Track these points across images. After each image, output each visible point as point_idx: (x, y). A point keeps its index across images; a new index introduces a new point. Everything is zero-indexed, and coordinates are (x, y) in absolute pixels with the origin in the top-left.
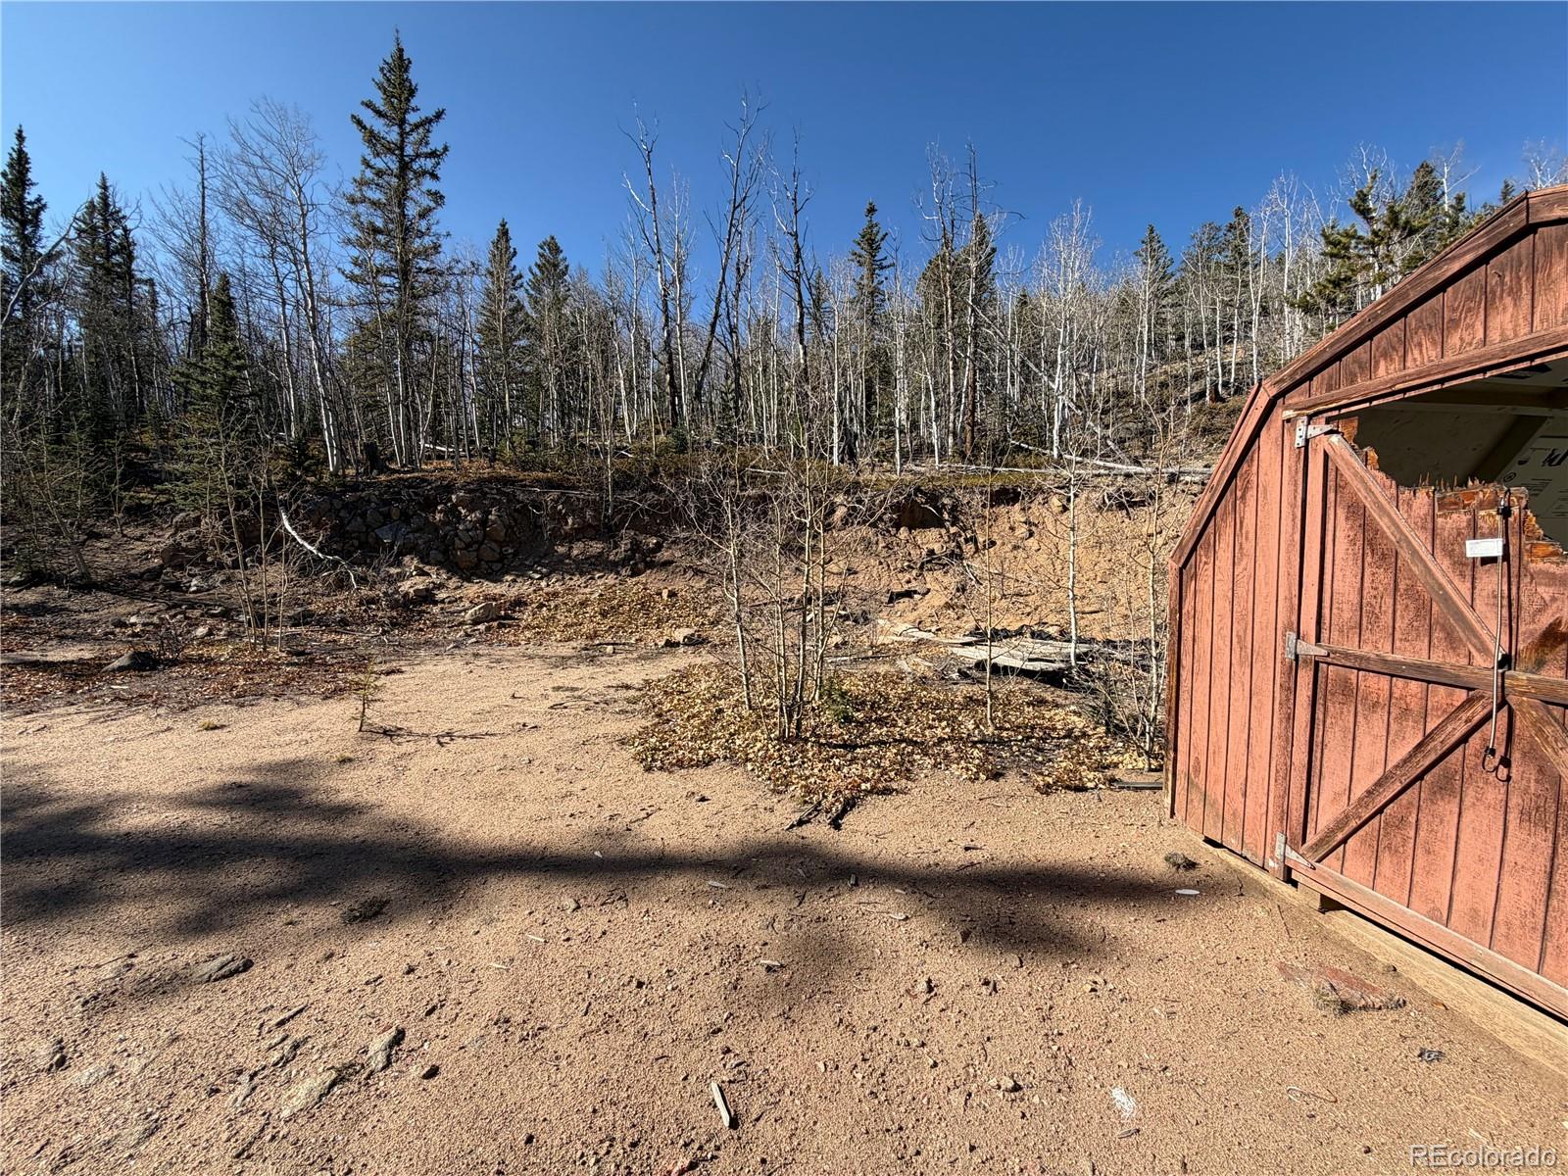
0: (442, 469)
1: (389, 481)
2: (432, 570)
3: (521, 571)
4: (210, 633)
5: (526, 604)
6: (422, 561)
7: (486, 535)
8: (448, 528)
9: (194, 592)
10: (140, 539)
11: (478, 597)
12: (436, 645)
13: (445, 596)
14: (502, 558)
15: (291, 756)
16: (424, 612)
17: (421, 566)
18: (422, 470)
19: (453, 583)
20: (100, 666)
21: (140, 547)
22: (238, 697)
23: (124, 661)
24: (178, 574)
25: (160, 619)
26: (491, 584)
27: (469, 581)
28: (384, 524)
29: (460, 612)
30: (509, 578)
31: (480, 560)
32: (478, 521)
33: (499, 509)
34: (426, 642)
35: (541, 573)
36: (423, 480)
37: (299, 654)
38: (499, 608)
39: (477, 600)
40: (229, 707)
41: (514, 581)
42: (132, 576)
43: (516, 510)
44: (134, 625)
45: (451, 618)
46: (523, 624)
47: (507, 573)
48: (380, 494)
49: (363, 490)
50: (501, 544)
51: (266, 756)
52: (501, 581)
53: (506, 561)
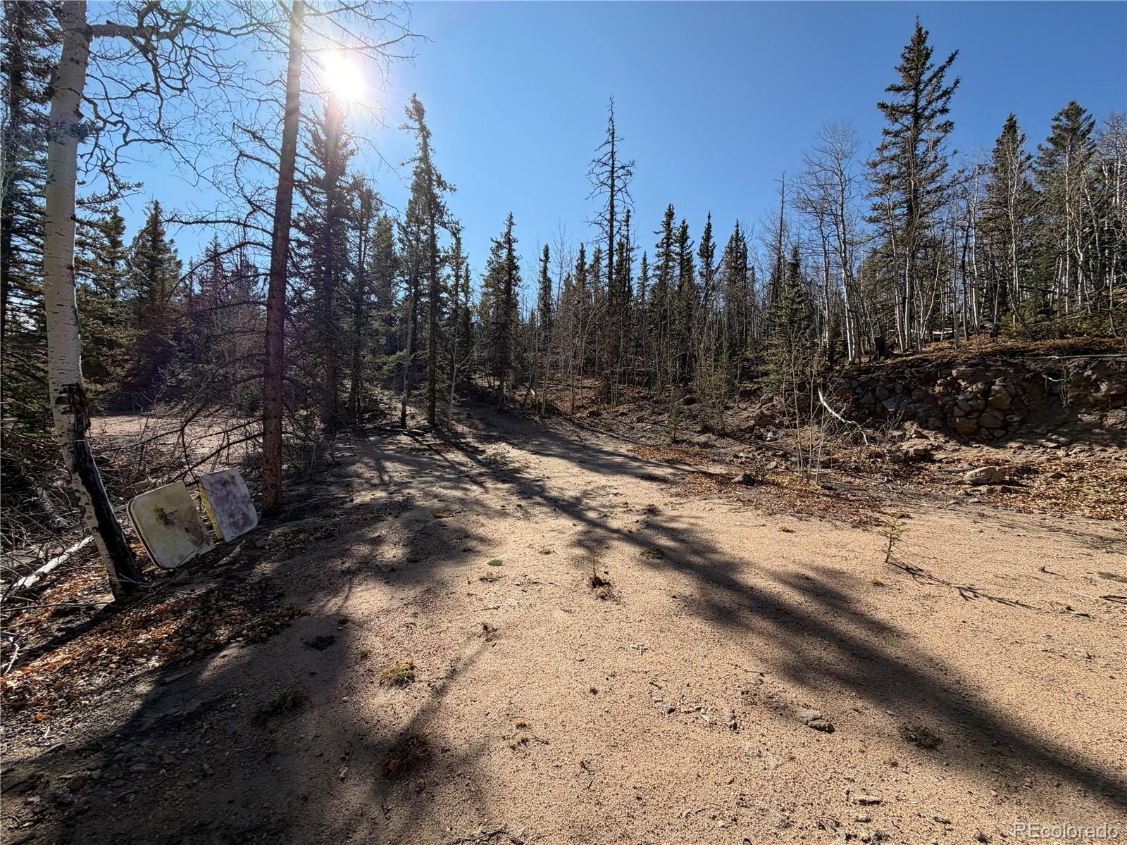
0: (941, 350)
1: (894, 364)
2: (931, 434)
3: (1030, 438)
4: (776, 467)
5: (1036, 472)
6: (921, 425)
7: (987, 404)
8: (947, 399)
9: (769, 441)
10: (745, 409)
11: (978, 460)
12: (936, 498)
13: (943, 456)
14: (1006, 425)
15: (837, 567)
16: (923, 468)
17: (920, 430)
18: (923, 352)
19: (951, 445)
20: (730, 479)
21: (745, 414)
22: (798, 512)
23: (739, 478)
24: (762, 430)
25: (754, 455)
26: (993, 450)
27: (967, 444)
28: (889, 397)
29: (959, 472)
30: (1015, 445)
31: (980, 427)
32: (980, 391)
33: (1005, 380)
34: (926, 495)
35: (1058, 442)
36: (924, 360)
37: (830, 489)
38: (1004, 472)
39: (976, 464)
40: (794, 519)
41: (1021, 448)
42: (741, 430)
43: (1024, 379)
44: (741, 457)
45: (949, 477)
46: (1034, 492)
47: (1011, 440)
48: (888, 374)
49: (874, 372)
50: (1004, 412)
51: (821, 561)
52: (1005, 448)
53: (1010, 429)
